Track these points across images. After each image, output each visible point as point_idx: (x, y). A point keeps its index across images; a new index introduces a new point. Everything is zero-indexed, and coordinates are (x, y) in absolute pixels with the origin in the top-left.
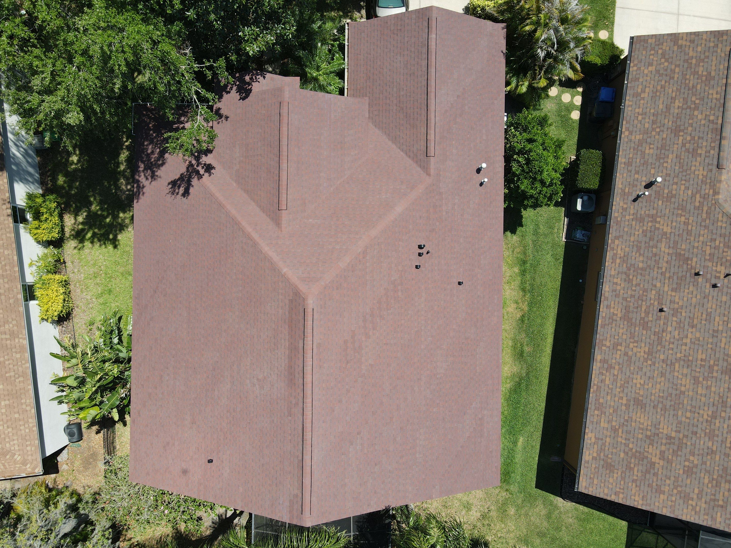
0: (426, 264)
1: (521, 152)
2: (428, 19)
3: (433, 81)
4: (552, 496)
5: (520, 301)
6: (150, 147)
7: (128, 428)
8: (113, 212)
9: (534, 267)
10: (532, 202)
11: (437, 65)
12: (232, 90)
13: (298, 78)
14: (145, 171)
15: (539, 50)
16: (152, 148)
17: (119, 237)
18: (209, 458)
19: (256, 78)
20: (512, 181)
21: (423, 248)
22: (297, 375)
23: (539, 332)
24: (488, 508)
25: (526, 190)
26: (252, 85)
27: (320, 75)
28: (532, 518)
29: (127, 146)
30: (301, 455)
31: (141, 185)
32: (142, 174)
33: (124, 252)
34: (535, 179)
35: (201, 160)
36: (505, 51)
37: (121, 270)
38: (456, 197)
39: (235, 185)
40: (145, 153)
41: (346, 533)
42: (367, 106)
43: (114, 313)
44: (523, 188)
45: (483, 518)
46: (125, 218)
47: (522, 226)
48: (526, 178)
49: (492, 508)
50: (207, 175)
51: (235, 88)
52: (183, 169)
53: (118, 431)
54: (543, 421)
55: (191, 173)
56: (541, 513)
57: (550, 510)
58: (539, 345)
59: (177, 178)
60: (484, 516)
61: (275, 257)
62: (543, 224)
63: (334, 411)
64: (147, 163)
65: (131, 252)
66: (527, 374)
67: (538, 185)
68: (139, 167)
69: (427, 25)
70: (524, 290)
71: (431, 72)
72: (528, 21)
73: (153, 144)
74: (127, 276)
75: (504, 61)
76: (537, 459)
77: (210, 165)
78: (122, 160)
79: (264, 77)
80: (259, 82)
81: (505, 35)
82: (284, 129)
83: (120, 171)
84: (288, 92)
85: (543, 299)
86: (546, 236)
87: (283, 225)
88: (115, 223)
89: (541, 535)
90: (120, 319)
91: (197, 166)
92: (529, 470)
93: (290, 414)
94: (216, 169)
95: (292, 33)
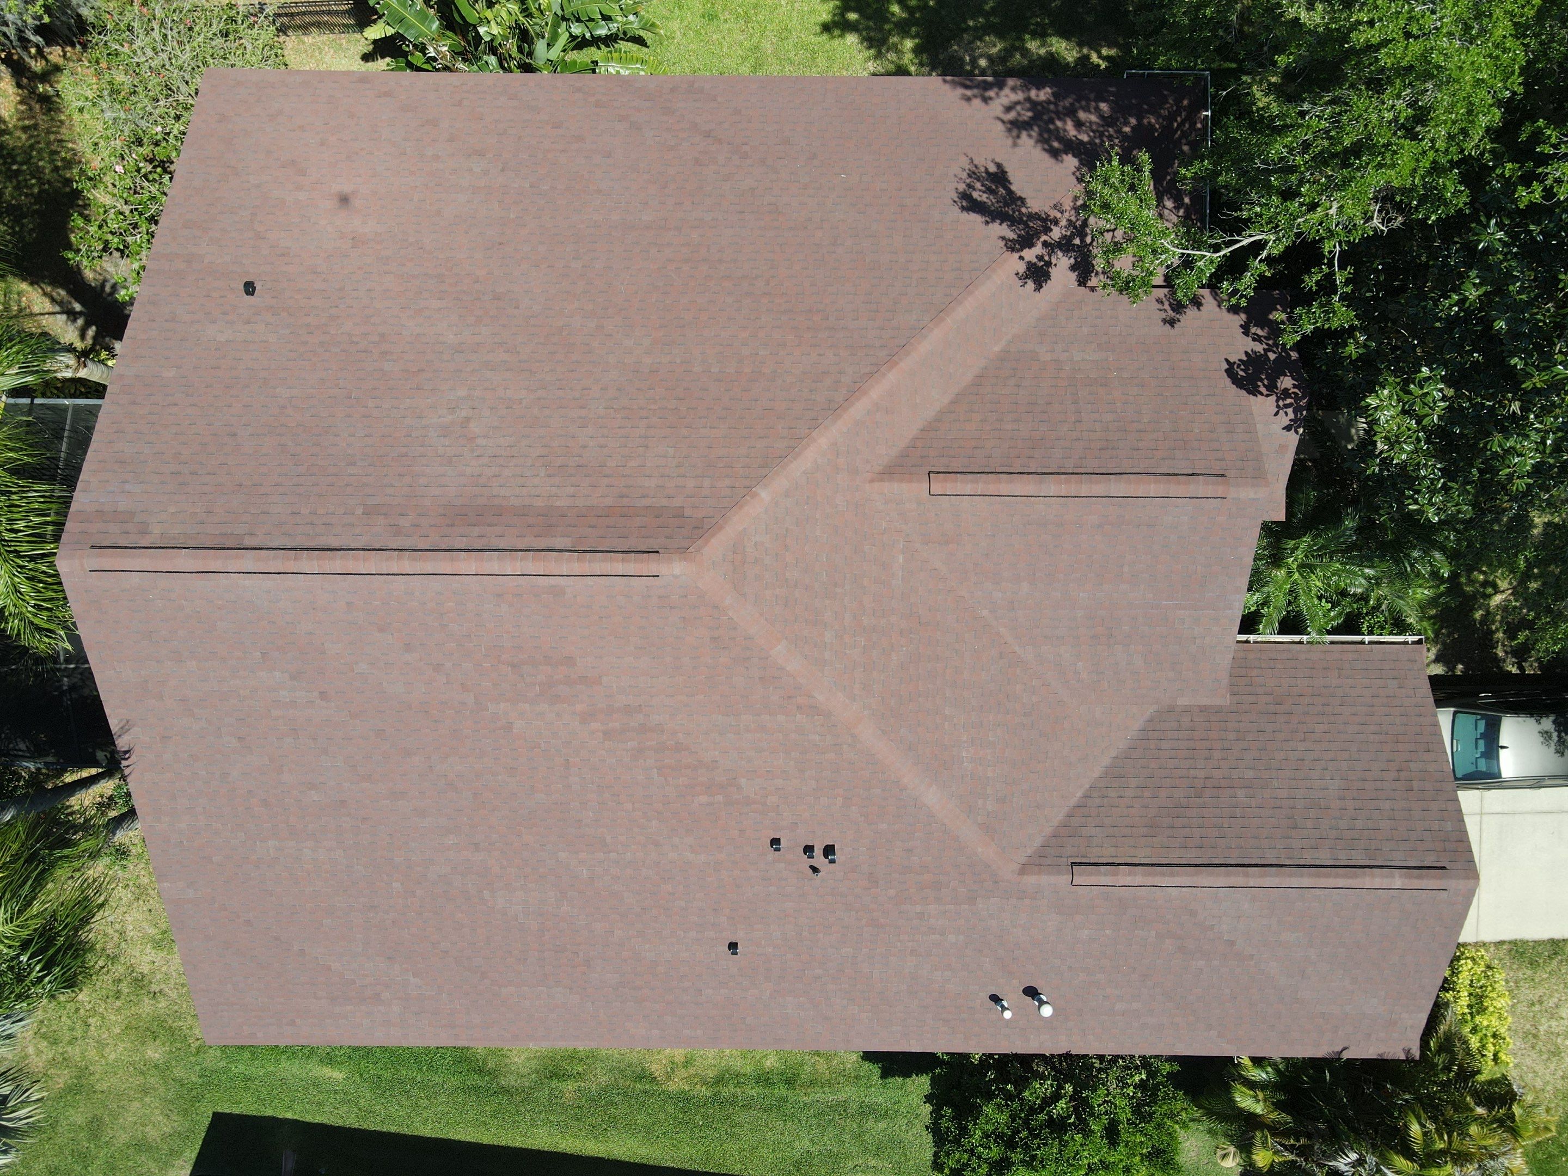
0: (782, 865)
1: (1081, 1104)
2: (1443, 868)
3: (1275, 881)
4: (194, 1155)
5: (692, 1071)
6: (1093, 118)
7: (358, 66)
8: (916, 23)
9: (778, 1107)
10: (948, 1128)
11: (1318, 892)
12: (1254, 340)
13: (1282, 517)
14: (1028, 105)
15: (1354, 1156)
16: (1091, 122)
17: (852, 39)
18: (258, 286)
19: (1286, 406)
20: (1003, 1077)
21: (826, 856)
22: (476, 531)
23: (613, 1121)
24: (160, 992)
25: (982, 1120)
26: (1267, 396)
27: (1290, 573)
28: (136, 1104)
29: (1087, 57)
30: (254, 544)
31: (991, 93)
32: (1020, 96)
33: (814, 52)
34: (1010, 1144)
35: (1060, 254)
36: (1346, 1056)
37: (767, 47)
38: (962, 937)
39: (997, 349)
40: (1077, 105)
41: (66, 650)
42: (1205, 701)
43: (653, 25)
44: (988, 1110)
45: (136, 980)
46: (899, 52)
47: (884, 1076)
48: (1013, 1117)
49: (162, 1004)
50: (1022, 267)
51: (1259, 348)
52: (1036, 204)
53: (349, 41)
54: (385, 1129)
55: (1026, 224)
56: (150, 1127)
57: (159, 1149)
58: (579, 1120)
59: (1013, 188)
60: (139, 982)
61: (800, 466)
62: (889, 1131)
63: (381, 630)
64: (1049, 111)
65: (814, 70)
66: (505, 1090)
67: (995, 1152)
68: (1038, 89)
69: (1426, 864)
70: (720, 1080)
71: (1302, 876)
72: (1431, 1126)
73: (1103, 126)
74: (752, 61)
75: (1320, 1053)
76: (289, 1115)
77: (1047, 276)
78: (1051, 45)
79: (1288, 428)
80: (1276, 414)
81: (1389, 1058)
82: (1153, 487)
83: (1023, 40)
84: (1252, 496)
85: (696, 1131)
86: (858, 1136)
87: (886, 484)
88: (887, 27)
89: (95, 1127)
90: (640, 41)
91: (1045, 244)
92: (258, 1097)
93: (369, 512)
94: (1037, 294)
95: (1420, 512)
